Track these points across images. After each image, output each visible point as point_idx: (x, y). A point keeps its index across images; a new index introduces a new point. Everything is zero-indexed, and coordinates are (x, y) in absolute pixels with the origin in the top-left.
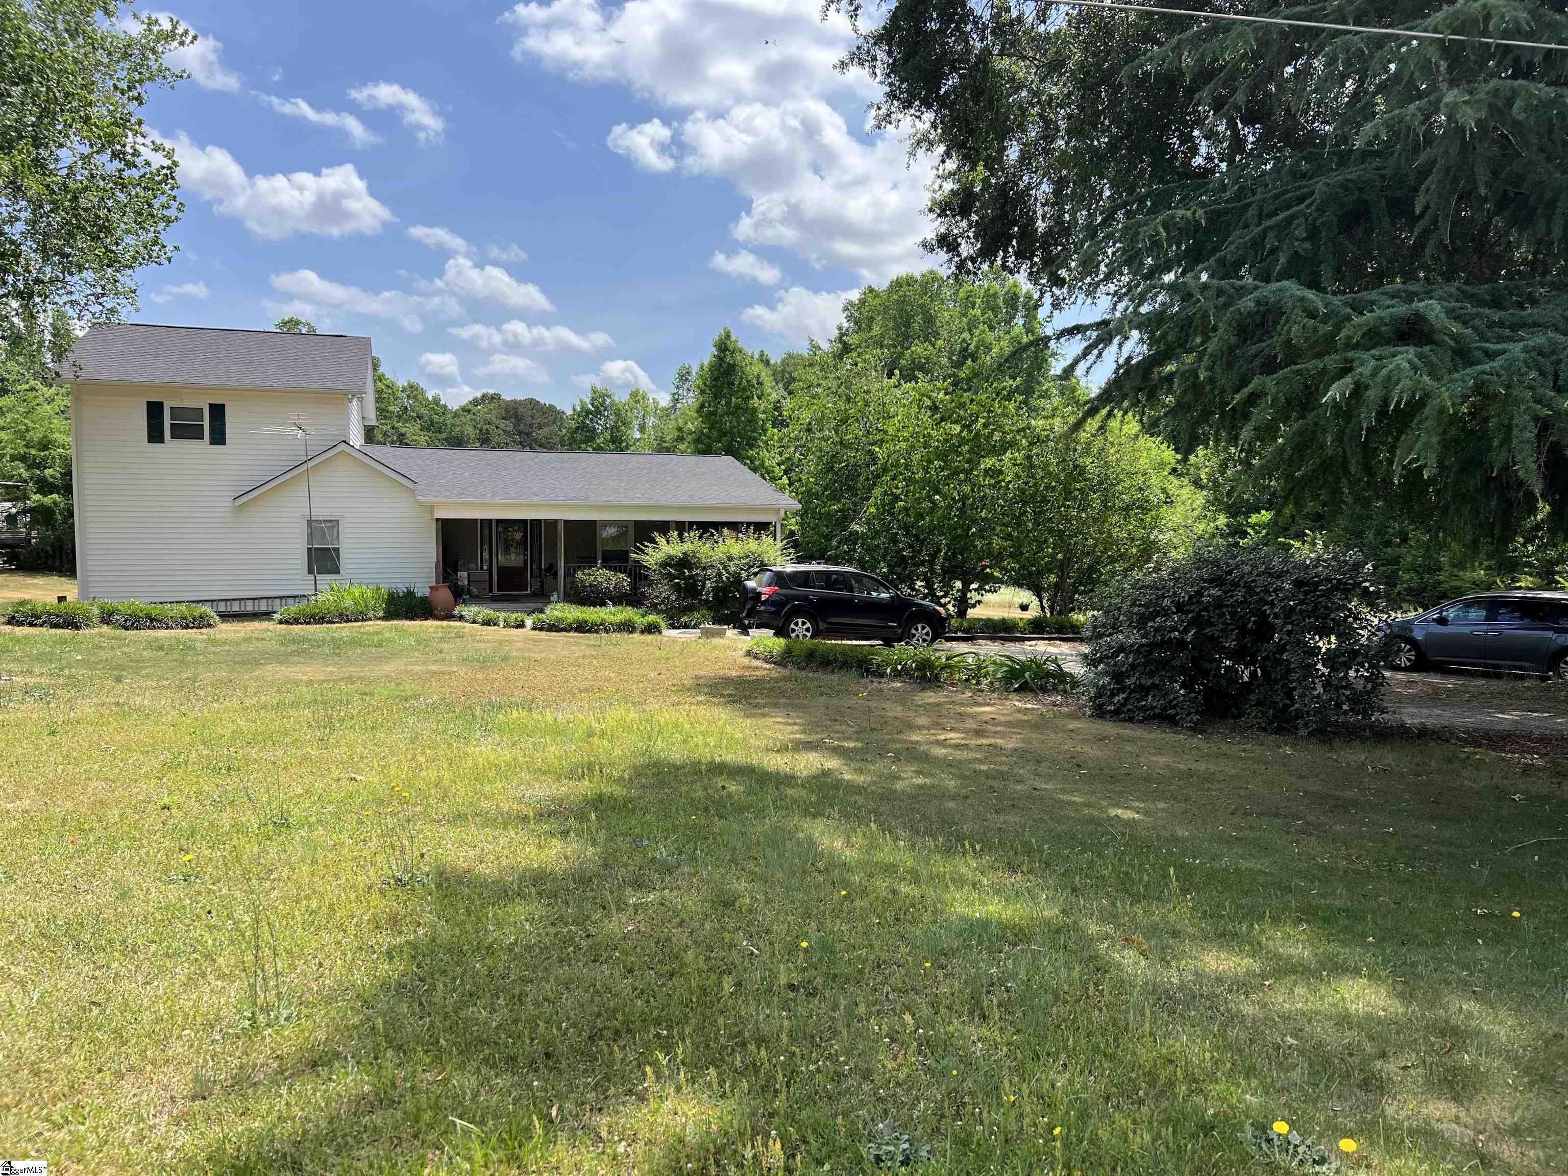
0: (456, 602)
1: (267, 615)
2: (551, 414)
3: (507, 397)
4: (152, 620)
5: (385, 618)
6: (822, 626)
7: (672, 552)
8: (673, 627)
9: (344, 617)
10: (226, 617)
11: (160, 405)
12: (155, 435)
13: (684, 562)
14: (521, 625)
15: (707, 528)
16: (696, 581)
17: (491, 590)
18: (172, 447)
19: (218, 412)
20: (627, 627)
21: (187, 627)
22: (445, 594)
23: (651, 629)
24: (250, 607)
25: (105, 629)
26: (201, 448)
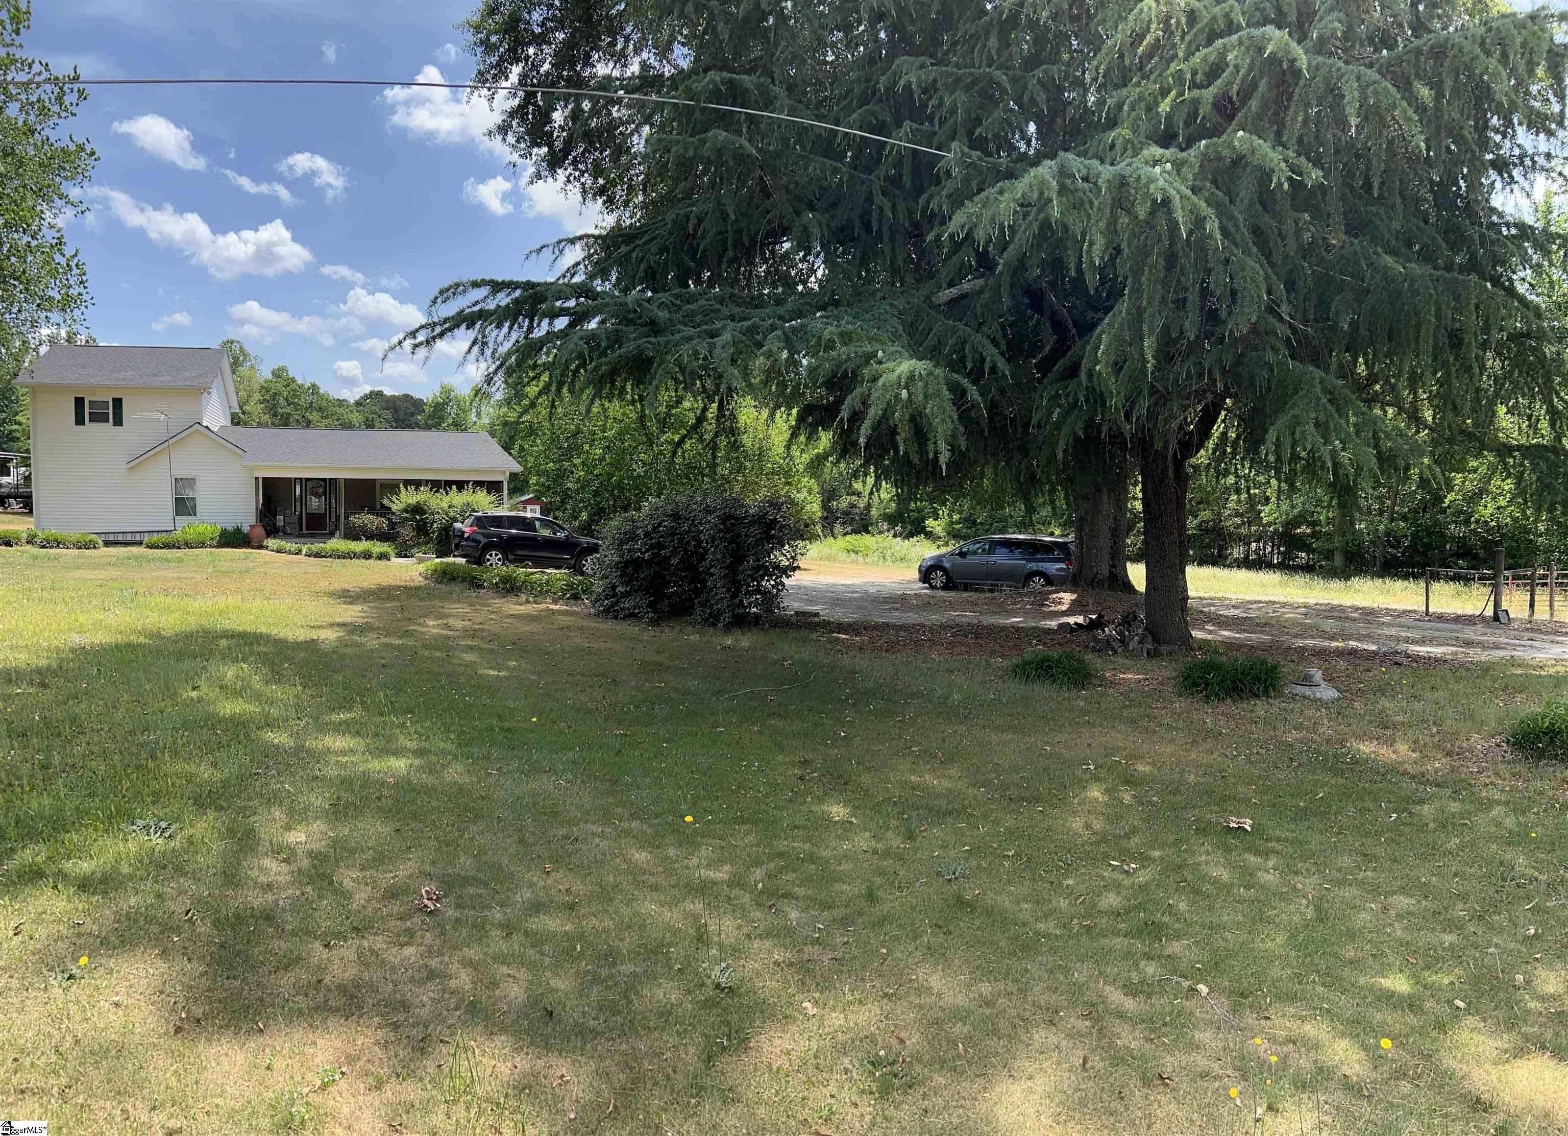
0: (268, 536)
1: (140, 543)
2: (418, 405)
3: (388, 392)
4: (59, 543)
5: (218, 547)
6: (511, 557)
7: (410, 501)
8: (399, 555)
9: (188, 545)
10: (107, 544)
11: (83, 399)
12: (80, 421)
13: (417, 509)
14: (299, 552)
15: (437, 486)
16: (426, 523)
17: (301, 529)
18: (91, 428)
19: (118, 403)
20: (367, 555)
21: (80, 548)
22: (260, 531)
23: (383, 556)
24: (129, 538)
25: (29, 548)
26: (107, 429)
